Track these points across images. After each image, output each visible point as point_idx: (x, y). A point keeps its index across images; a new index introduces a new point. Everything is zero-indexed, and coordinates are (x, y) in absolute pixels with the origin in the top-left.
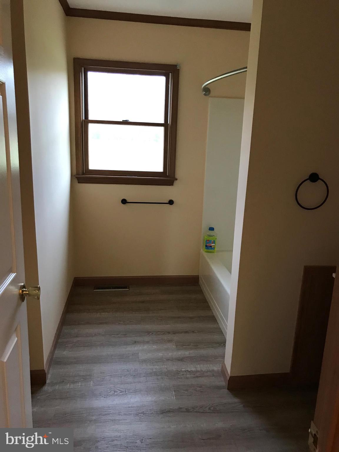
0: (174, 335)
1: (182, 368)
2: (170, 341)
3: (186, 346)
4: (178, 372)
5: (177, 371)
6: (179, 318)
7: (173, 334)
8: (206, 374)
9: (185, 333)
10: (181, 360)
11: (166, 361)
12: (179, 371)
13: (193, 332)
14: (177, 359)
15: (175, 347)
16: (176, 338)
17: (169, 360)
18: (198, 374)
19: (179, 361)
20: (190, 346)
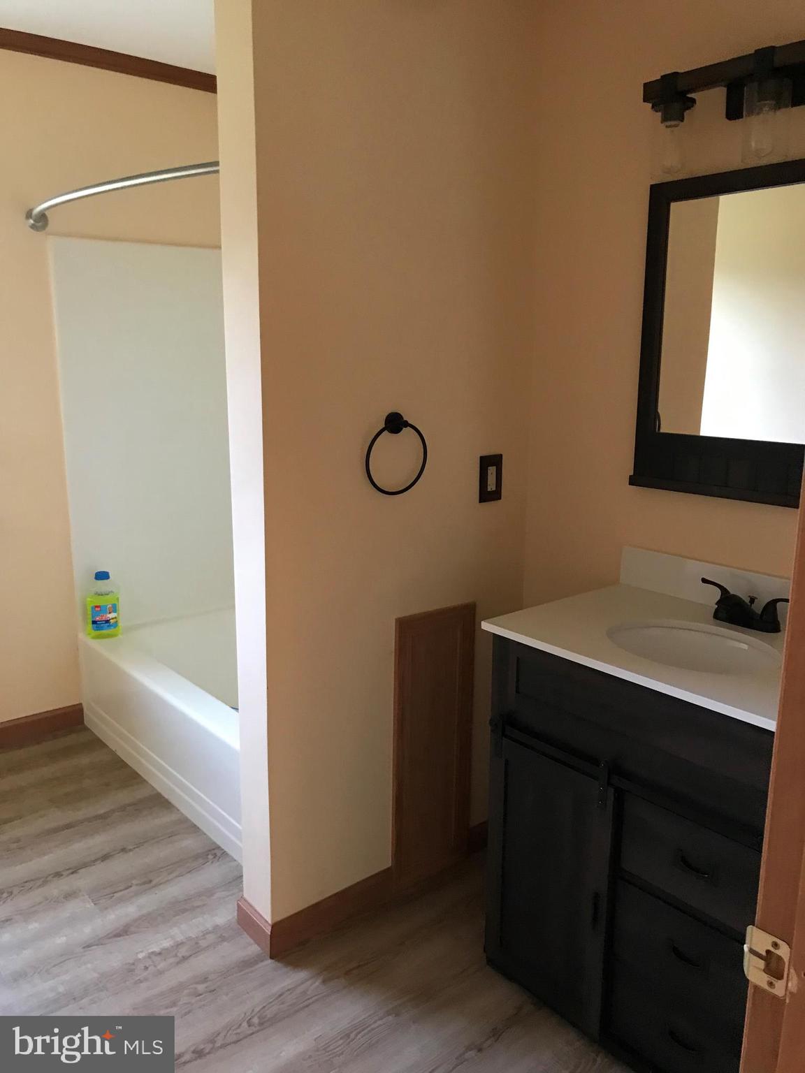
0: (75, 875)
1: (137, 953)
2: (70, 896)
3: (122, 892)
4: (130, 969)
5: (126, 964)
6: (68, 826)
7: (72, 873)
8: (203, 943)
9: (102, 861)
10: (123, 932)
11: (85, 952)
12: (133, 964)
13: (124, 850)
14: (110, 935)
15: (93, 904)
16: (83, 881)
17: (89, 946)
18: (183, 951)
19: (122, 938)
20: (132, 889)
